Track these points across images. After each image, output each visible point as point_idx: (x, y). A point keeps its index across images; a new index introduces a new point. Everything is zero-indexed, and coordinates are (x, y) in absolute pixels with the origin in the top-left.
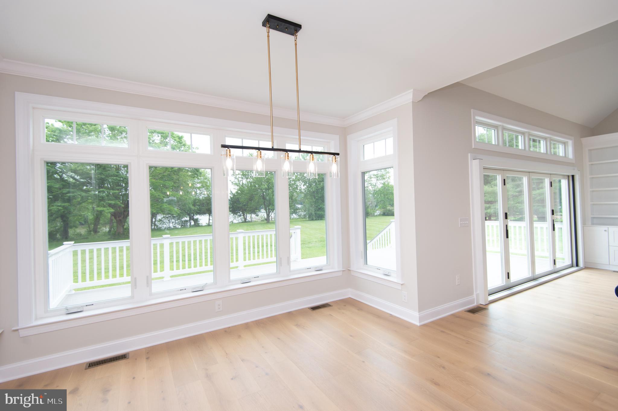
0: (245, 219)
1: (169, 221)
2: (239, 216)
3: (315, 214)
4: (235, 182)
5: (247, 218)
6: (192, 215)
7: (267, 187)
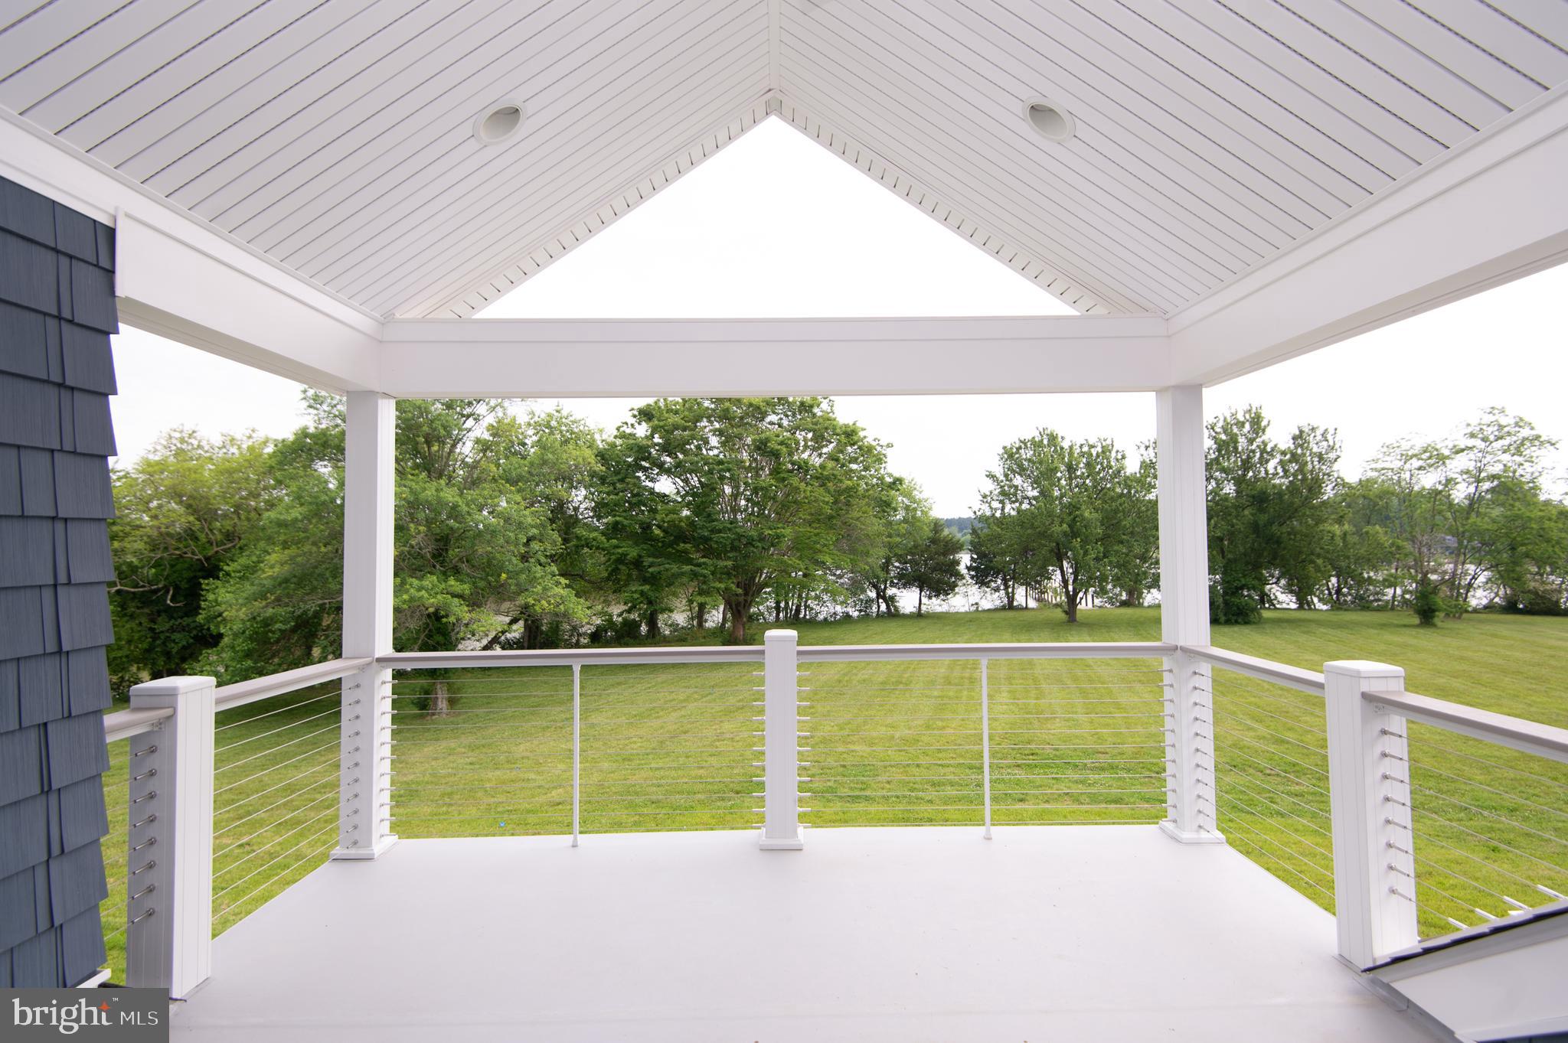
0: (1011, 599)
2: (995, 591)
3: (1226, 603)
4: (982, 511)
5: (1016, 596)
7: (1068, 529)
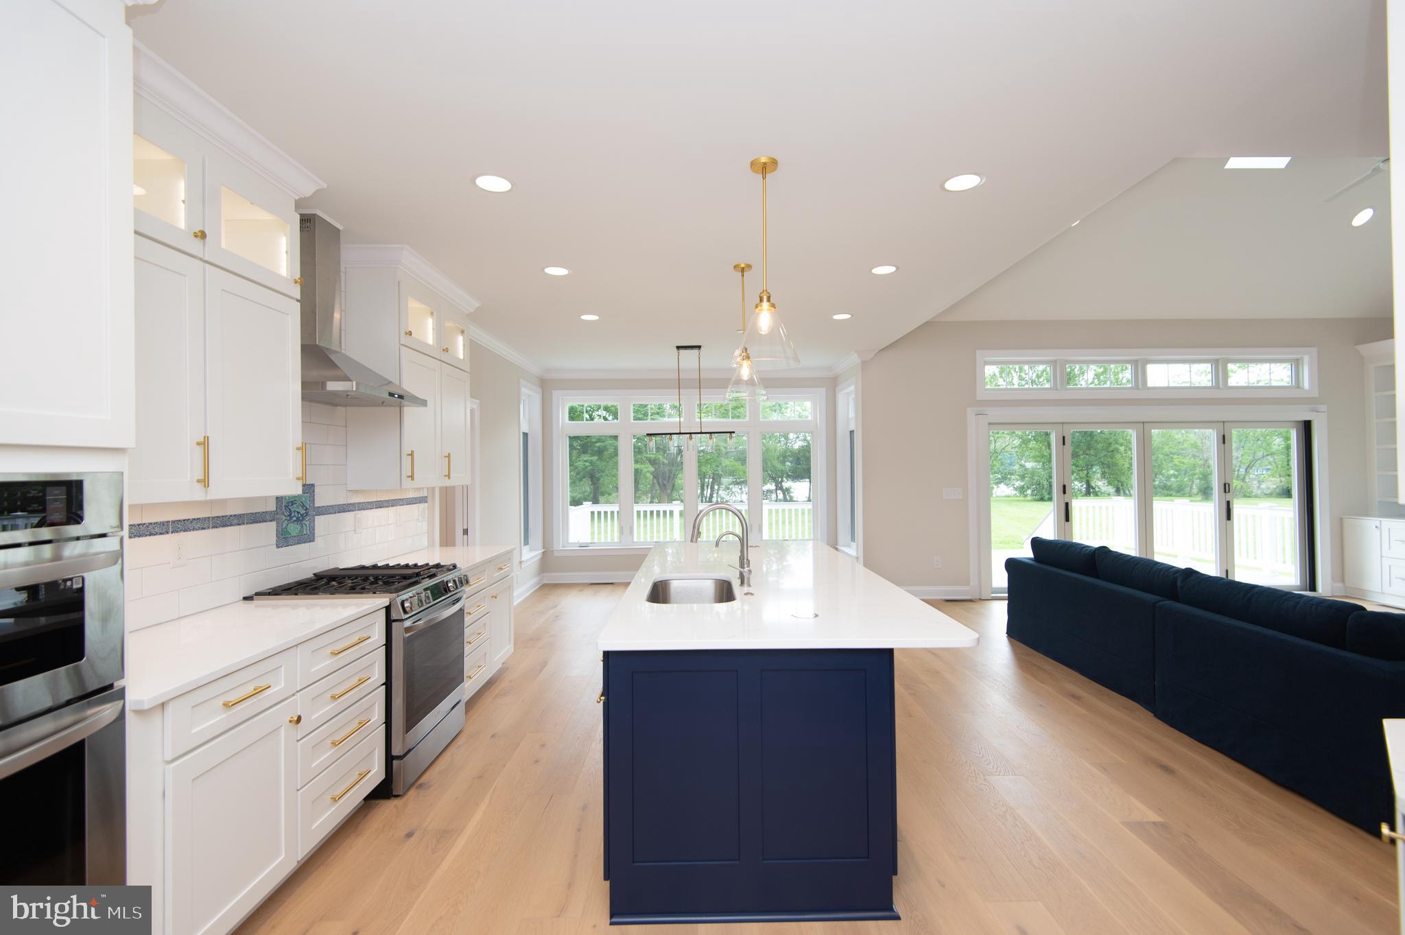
1: (741, 489)
6: (780, 480)
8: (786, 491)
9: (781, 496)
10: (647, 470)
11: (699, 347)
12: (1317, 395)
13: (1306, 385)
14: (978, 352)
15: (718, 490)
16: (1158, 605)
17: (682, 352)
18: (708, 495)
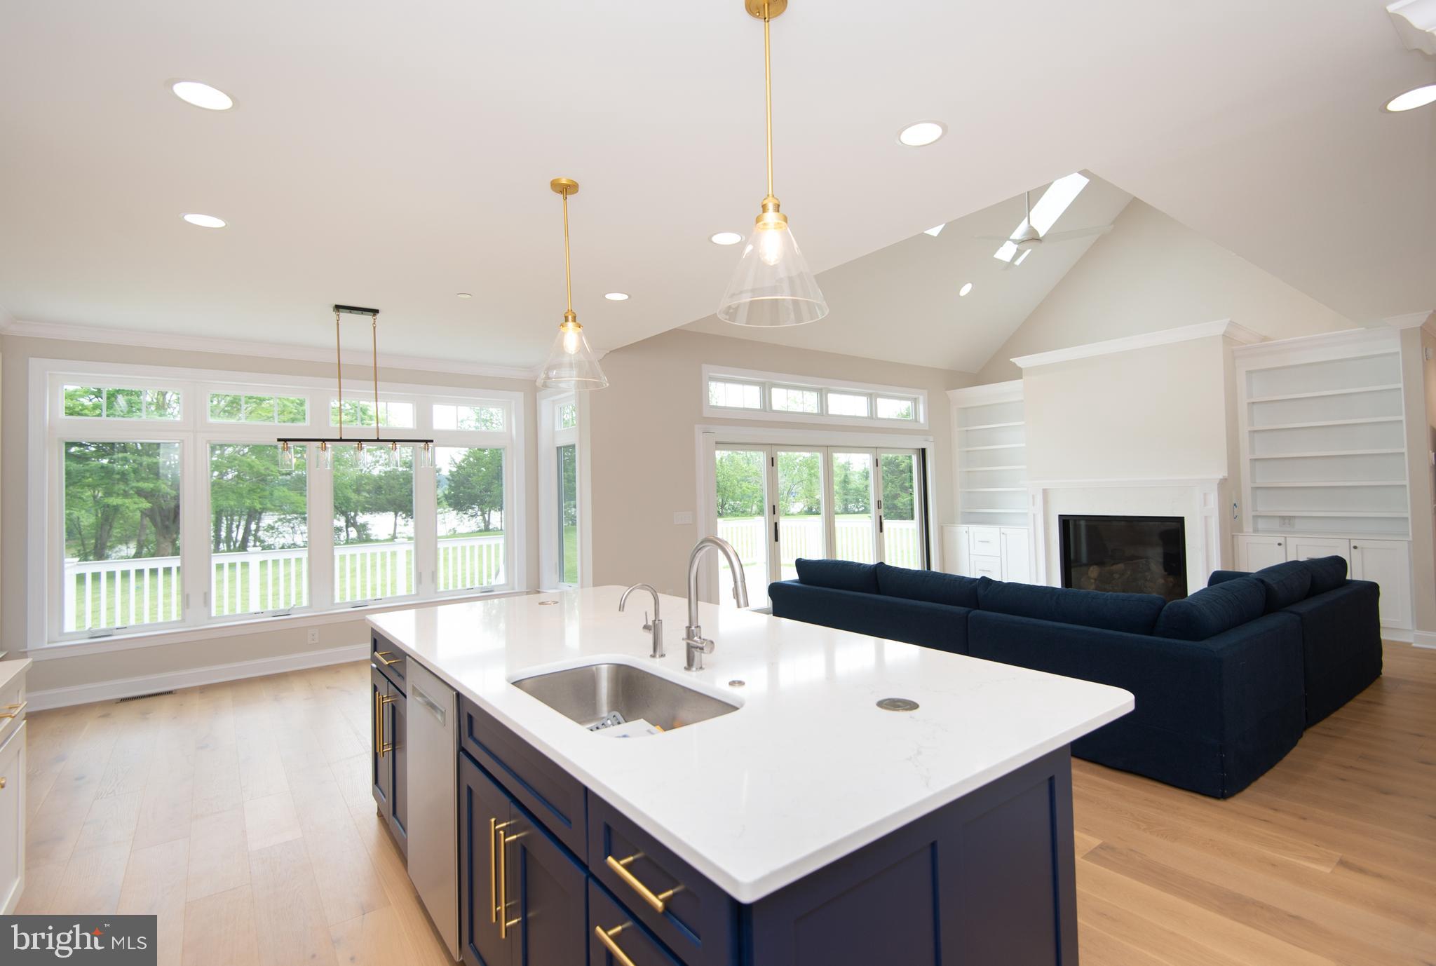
8: (362, 528)
9: (353, 533)
10: (136, 506)
11: (375, 312)
12: (927, 428)
13: (922, 419)
14: (705, 367)
15: (257, 530)
16: (970, 615)
17: (344, 315)
18: (240, 538)
